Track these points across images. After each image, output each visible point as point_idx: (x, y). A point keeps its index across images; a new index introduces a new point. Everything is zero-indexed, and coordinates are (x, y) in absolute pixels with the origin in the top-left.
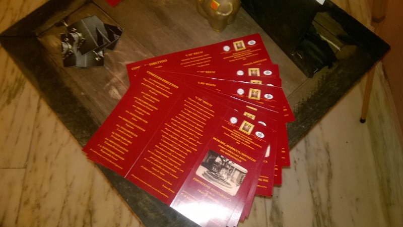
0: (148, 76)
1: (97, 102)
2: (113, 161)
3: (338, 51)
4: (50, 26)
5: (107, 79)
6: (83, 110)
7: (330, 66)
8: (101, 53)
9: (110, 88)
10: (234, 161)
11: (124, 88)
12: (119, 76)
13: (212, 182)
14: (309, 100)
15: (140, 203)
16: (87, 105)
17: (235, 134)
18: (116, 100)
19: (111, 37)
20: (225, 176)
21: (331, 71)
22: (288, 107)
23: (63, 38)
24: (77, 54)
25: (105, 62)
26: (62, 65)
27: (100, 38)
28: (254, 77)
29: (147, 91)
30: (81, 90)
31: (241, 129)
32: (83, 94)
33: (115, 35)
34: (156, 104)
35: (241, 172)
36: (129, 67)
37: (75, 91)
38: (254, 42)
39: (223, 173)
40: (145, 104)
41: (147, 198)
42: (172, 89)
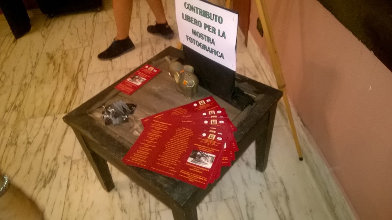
0: (154, 123)
1: (127, 139)
2: (140, 163)
3: (255, 98)
4: (95, 109)
5: (131, 128)
6: (119, 143)
7: (252, 105)
8: (126, 116)
9: (133, 131)
10: (207, 153)
11: (141, 130)
12: (137, 125)
13: (197, 164)
14: (243, 121)
15: (158, 181)
16: (121, 141)
17: (205, 141)
18: (137, 136)
19: (131, 109)
20: (203, 160)
21: (253, 107)
22: (233, 125)
23: (103, 113)
24: (112, 119)
25: (129, 120)
26: (104, 124)
27: (125, 110)
28: (213, 115)
29: (154, 129)
30: (117, 134)
31: (209, 138)
32: (118, 136)
33: (133, 107)
34: (160, 134)
35: (212, 157)
36: (142, 120)
37: (113, 136)
38: (210, 100)
39: (203, 159)
40: (155, 135)
41: (162, 178)
42: (168, 126)
